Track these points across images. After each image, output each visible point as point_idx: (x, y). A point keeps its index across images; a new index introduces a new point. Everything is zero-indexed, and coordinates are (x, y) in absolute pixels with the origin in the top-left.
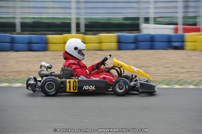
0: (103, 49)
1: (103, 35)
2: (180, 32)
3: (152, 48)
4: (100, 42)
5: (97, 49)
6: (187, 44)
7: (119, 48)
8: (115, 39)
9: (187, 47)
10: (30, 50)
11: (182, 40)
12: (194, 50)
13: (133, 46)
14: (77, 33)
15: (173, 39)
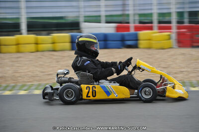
0: (57, 49)
1: (56, 35)
2: (132, 31)
3: (106, 47)
4: (53, 43)
5: (51, 50)
6: (141, 42)
8: (68, 40)
9: (141, 46)
11: (136, 39)
12: (149, 48)
14: (28, 34)
15: (127, 38)
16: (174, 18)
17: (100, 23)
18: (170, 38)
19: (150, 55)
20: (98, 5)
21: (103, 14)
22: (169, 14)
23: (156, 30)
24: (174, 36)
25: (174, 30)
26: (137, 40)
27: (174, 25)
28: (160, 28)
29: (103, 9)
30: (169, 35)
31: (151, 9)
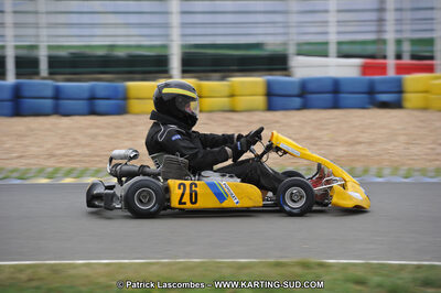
0: (239, 107)
1: (238, 81)
2: (391, 73)
3: (336, 105)
4: (232, 96)
5: (228, 109)
6: (408, 96)
7: (270, 107)
8: (261, 89)
9: (407, 104)
10: (93, 112)
11: (399, 89)
12: (425, 109)
13: (298, 101)
14: (183, 77)
15: (379, 87)
17: (326, 56)
19: (422, 121)
20: (324, 19)
21: (333, 38)
26: (401, 92)
29: (333, 29)
31: (432, 30)
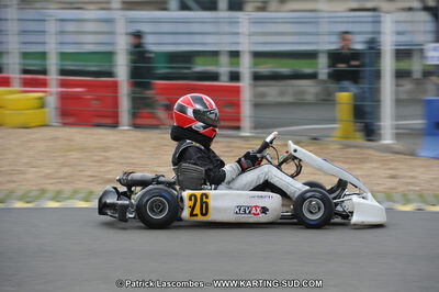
16: (53, 64)
18: (42, 105)
22: (43, 55)
23: (16, 87)
24: (52, 101)
25: (54, 88)
27: (53, 77)
28: (26, 83)
30: (41, 98)
